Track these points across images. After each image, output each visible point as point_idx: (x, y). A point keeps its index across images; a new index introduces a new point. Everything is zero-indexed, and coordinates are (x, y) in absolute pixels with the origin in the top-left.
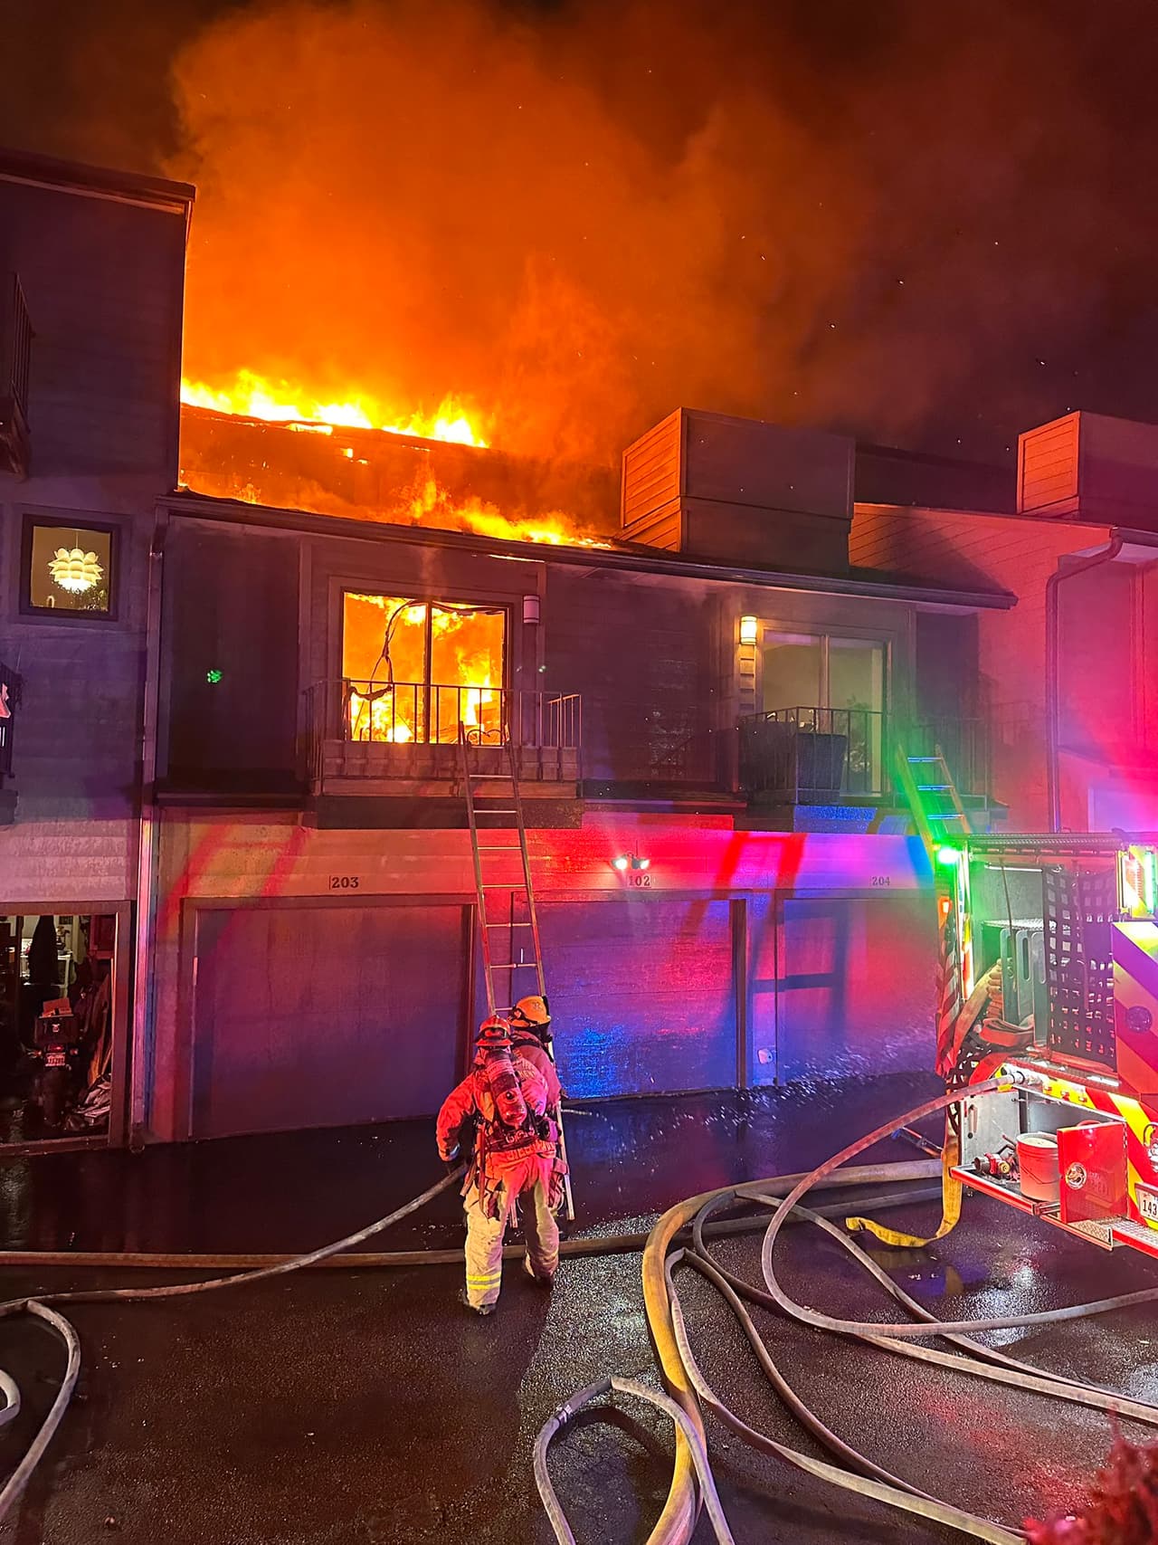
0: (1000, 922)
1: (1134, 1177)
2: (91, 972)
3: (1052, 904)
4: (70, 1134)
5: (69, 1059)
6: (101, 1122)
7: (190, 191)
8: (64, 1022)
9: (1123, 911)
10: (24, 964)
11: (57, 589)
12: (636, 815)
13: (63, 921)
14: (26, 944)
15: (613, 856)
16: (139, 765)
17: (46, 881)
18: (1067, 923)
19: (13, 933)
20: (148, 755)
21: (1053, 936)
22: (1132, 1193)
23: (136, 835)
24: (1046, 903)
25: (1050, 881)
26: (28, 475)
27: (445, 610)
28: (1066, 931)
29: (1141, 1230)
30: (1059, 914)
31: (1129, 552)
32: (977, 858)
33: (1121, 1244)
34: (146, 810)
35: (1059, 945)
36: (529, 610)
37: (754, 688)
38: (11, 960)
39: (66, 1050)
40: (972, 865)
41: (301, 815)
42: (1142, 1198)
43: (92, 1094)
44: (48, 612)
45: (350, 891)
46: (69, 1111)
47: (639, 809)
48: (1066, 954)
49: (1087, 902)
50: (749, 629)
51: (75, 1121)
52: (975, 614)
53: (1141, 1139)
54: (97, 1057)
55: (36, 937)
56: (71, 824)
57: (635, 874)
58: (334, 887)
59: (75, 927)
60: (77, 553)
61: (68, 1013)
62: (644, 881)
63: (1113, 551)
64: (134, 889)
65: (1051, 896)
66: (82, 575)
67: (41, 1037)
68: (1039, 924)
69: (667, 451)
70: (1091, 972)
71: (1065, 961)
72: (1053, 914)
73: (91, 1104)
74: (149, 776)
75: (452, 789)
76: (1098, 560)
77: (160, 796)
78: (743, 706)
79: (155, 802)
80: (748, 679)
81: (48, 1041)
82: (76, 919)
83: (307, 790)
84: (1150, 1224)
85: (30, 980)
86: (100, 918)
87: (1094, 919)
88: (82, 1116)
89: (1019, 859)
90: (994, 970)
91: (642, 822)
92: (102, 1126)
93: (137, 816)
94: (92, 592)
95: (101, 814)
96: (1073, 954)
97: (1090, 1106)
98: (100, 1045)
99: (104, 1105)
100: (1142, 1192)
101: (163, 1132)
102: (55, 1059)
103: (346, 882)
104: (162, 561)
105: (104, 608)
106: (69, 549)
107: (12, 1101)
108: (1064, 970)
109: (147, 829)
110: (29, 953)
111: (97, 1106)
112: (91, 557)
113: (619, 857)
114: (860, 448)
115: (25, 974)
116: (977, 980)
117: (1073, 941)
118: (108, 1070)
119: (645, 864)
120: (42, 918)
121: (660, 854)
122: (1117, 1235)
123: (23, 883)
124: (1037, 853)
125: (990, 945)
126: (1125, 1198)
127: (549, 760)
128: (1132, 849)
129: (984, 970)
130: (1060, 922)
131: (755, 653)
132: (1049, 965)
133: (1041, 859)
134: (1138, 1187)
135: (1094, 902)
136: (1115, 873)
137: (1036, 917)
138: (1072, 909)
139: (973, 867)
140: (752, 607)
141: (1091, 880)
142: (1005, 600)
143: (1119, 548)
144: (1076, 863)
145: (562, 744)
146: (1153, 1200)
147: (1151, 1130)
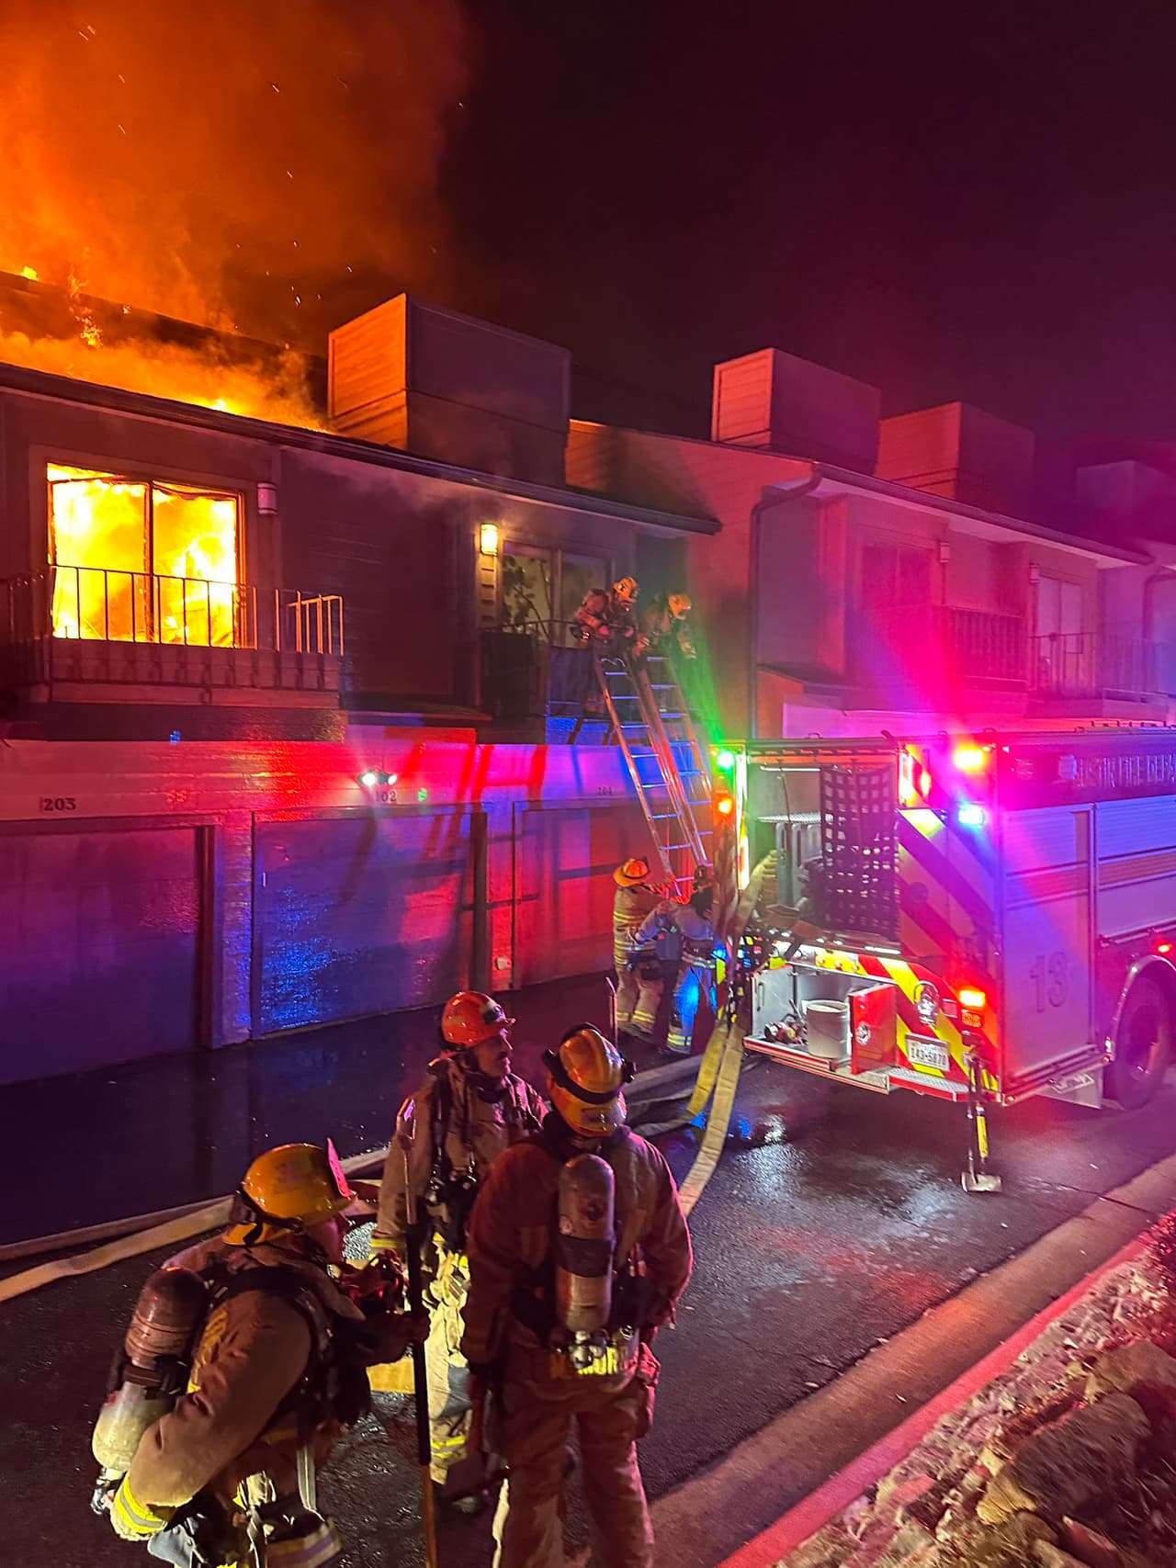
0: (774, 818)
1: (903, 1030)
3: (828, 798)
9: (901, 801)
12: (381, 728)
15: (360, 770)
18: (842, 814)
21: (829, 827)
22: (901, 1043)
24: (823, 797)
25: (828, 778)
27: (165, 491)
28: (842, 823)
29: (911, 1073)
30: (835, 806)
31: (827, 487)
32: (755, 760)
33: (896, 1086)
35: (835, 835)
36: (264, 498)
37: (494, 599)
40: (750, 768)
42: (910, 1046)
45: (64, 814)
47: (383, 722)
48: (840, 843)
49: (863, 796)
50: (490, 538)
52: (683, 539)
53: (911, 999)
57: (383, 790)
58: (46, 809)
62: (390, 796)
63: (813, 485)
65: (829, 792)
68: (817, 818)
69: (390, 337)
71: (840, 848)
72: (829, 808)
75: (202, 696)
76: (802, 492)
78: (484, 618)
80: (488, 590)
84: (917, 1067)
87: (870, 809)
89: (797, 760)
90: (766, 861)
91: (389, 735)
96: (848, 842)
97: (863, 973)
100: (910, 1041)
103: (60, 803)
108: (838, 857)
113: (365, 770)
116: (751, 870)
117: (849, 830)
119: (393, 779)
121: (407, 769)
122: (892, 1080)
124: (816, 754)
125: (764, 838)
126: (895, 1049)
127: (310, 666)
128: (909, 747)
129: (757, 862)
130: (836, 814)
131: (495, 565)
132: (825, 852)
133: (819, 758)
134: (907, 1037)
135: (870, 795)
136: (893, 770)
137: (815, 811)
138: (848, 801)
139: (751, 769)
140: (491, 512)
141: (869, 776)
142: (709, 525)
143: (819, 481)
144: (854, 762)
145: (321, 651)
146: (922, 1047)
147: (921, 988)
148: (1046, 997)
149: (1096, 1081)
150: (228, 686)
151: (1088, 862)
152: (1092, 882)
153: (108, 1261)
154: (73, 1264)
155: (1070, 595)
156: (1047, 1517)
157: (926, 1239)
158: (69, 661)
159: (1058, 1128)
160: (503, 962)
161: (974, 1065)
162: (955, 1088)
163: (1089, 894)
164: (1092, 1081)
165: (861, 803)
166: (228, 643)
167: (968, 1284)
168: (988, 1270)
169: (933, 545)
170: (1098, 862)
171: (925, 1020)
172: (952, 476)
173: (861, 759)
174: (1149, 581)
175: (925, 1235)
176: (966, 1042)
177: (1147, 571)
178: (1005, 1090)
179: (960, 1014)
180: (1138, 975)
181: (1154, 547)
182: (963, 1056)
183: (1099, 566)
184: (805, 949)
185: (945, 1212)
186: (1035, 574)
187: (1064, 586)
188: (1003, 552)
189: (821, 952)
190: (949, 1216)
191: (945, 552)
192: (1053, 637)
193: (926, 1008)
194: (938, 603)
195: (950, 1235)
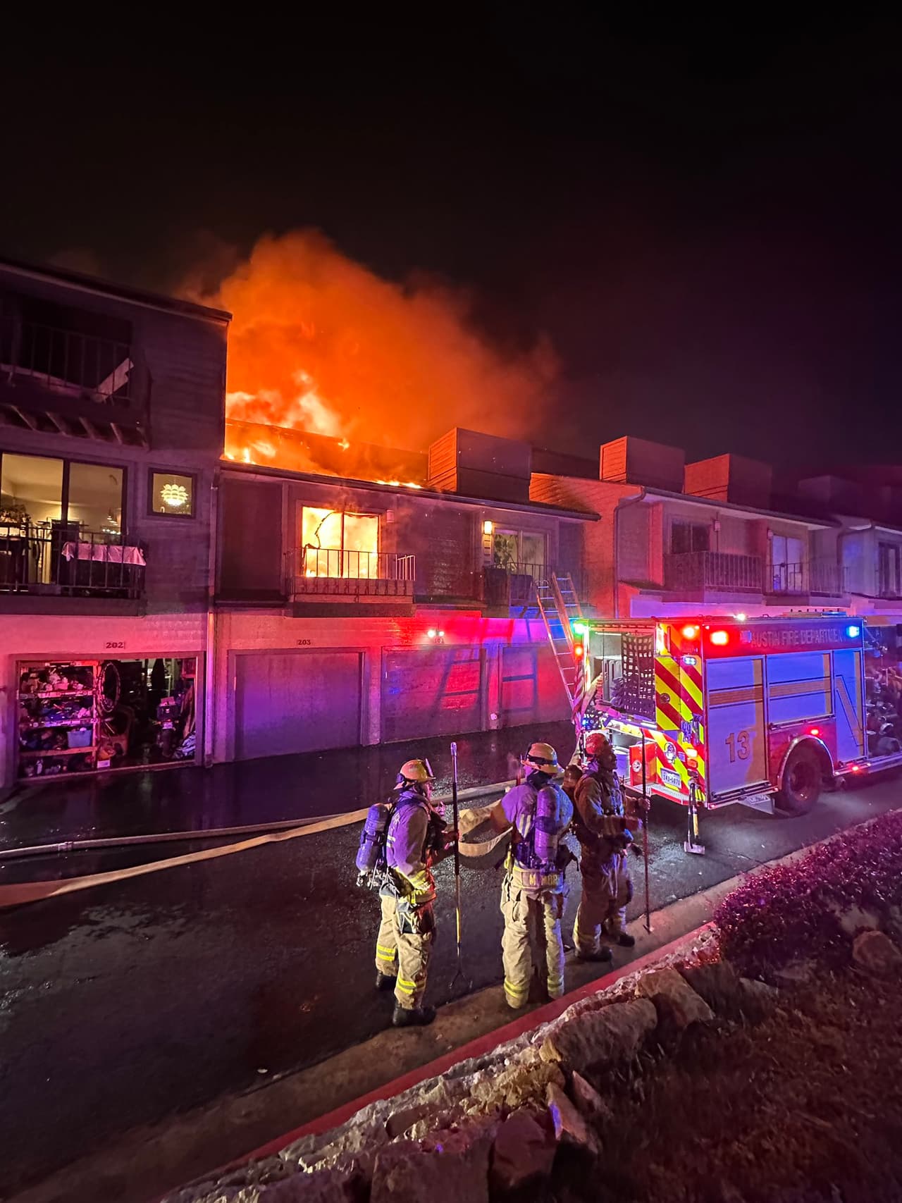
0: (602, 657)
1: (659, 765)
2: (183, 685)
3: (625, 649)
4: (176, 760)
5: (174, 725)
6: (191, 753)
7: (230, 316)
8: (171, 708)
9: (658, 652)
10: (149, 680)
11: (165, 505)
12: (438, 611)
13: (167, 660)
14: (150, 671)
15: (428, 630)
16: (207, 588)
17: (163, 643)
18: (631, 657)
19: (143, 666)
20: (211, 583)
21: (625, 663)
22: (659, 772)
23: (205, 620)
24: (623, 648)
25: (625, 639)
26: (151, 448)
27: (350, 516)
28: (631, 661)
29: (663, 788)
30: (628, 653)
31: (650, 498)
32: (593, 629)
33: (654, 794)
34: (211, 609)
35: (627, 666)
36: (390, 516)
37: (490, 554)
38: (143, 679)
39: (173, 720)
41: (283, 611)
43: (186, 741)
44: (161, 514)
45: (306, 646)
46: (174, 750)
47: (438, 608)
48: (630, 671)
49: (640, 648)
50: (488, 527)
51: (179, 754)
52: (582, 524)
53: (663, 749)
54: (188, 724)
55: (155, 668)
56: (175, 616)
57: (437, 638)
58: (299, 644)
59: (173, 663)
60: (175, 487)
61: (172, 703)
62: (441, 641)
63: (642, 497)
64: (205, 646)
65: (625, 646)
66: (178, 497)
67: (161, 715)
68: (620, 658)
69: (450, 446)
70: (641, 678)
71: (630, 674)
72: (625, 653)
73: (186, 746)
74: (212, 592)
76: (637, 500)
77: (217, 602)
78: (486, 562)
79: (215, 605)
80: (488, 549)
81: (164, 717)
82: (173, 660)
83: (286, 598)
85: (151, 688)
86: (187, 660)
87: (644, 655)
88: (181, 751)
89: (611, 630)
90: (599, 678)
91: (441, 614)
92: (191, 757)
93: (206, 611)
94: (183, 506)
95: (189, 611)
96: (634, 671)
97: (641, 736)
98: (189, 718)
99: (192, 746)
101: (221, 758)
102: (168, 725)
103: (304, 642)
104: (218, 492)
105: (189, 513)
106: (171, 484)
107: (146, 745)
108: (629, 678)
109: (211, 618)
110: (152, 675)
111: (188, 747)
112: (182, 489)
113: (430, 630)
114: (534, 450)
115: (149, 685)
116: (592, 682)
117: (634, 665)
118: (194, 729)
119: (442, 634)
120: (157, 660)
121: (449, 628)
122: (653, 790)
123: (150, 643)
124: (619, 627)
125: (598, 667)
126: (656, 775)
127: (400, 585)
128: (661, 625)
129: (595, 678)
130: (628, 657)
131: (491, 538)
132: (624, 676)
133: (621, 629)
134: (661, 769)
135: (642, 648)
136: (653, 636)
137: (618, 655)
138: (633, 651)
139: (592, 633)
140: (489, 517)
141: (643, 638)
142: (596, 517)
143: (645, 495)
144: (636, 631)
145: (406, 579)
146: (669, 775)
147: (668, 745)
148: (736, 754)
149: (772, 801)
150: (365, 594)
151: (762, 685)
152: (765, 695)
153: (290, 837)
154: (276, 837)
155: (793, 545)
156: (564, 1068)
157: (654, 875)
158: (303, 586)
159: (750, 822)
160: (493, 717)
161: (693, 786)
162: (683, 798)
163: (763, 701)
164: (769, 800)
165: (639, 652)
166: (375, 577)
167: (670, 903)
168: (683, 897)
169: (711, 523)
170: (769, 685)
171: (670, 762)
172: (726, 488)
173: (639, 630)
174: (840, 536)
175: (656, 873)
176: (690, 774)
177: (837, 531)
178: (709, 801)
179: (686, 760)
180: (797, 745)
181: (842, 519)
182: (687, 780)
183: (809, 529)
184: (614, 722)
185: (671, 862)
186: (770, 534)
187: (789, 540)
188: (752, 525)
189: (621, 724)
190: (673, 864)
191: (717, 526)
192: (782, 565)
193: (670, 756)
194: (715, 551)
195: (669, 875)
